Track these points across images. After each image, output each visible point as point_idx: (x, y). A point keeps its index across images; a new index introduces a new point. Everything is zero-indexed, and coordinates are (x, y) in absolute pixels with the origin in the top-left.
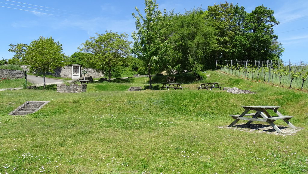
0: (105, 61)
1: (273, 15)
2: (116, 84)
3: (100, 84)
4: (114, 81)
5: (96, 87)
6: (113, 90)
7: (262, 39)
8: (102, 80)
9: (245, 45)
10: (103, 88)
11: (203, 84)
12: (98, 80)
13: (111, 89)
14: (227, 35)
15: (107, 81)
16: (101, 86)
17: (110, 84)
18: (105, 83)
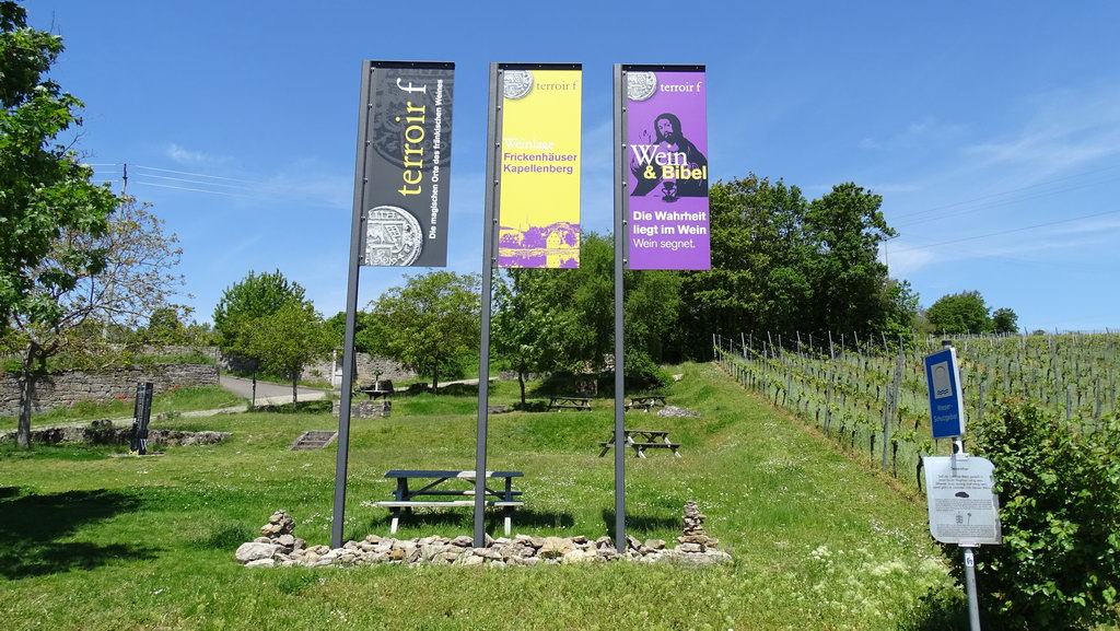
0: (423, 343)
1: (880, 209)
2: (451, 398)
3: (414, 400)
4: (445, 391)
5: (406, 406)
6: (443, 413)
7: (844, 275)
8: (416, 389)
9: (799, 292)
10: (423, 409)
11: (637, 400)
12: (404, 389)
13: (439, 410)
14: (749, 265)
15: (430, 390)
16: (418, 404)
17: (438, 398)
18: (423, 399)
